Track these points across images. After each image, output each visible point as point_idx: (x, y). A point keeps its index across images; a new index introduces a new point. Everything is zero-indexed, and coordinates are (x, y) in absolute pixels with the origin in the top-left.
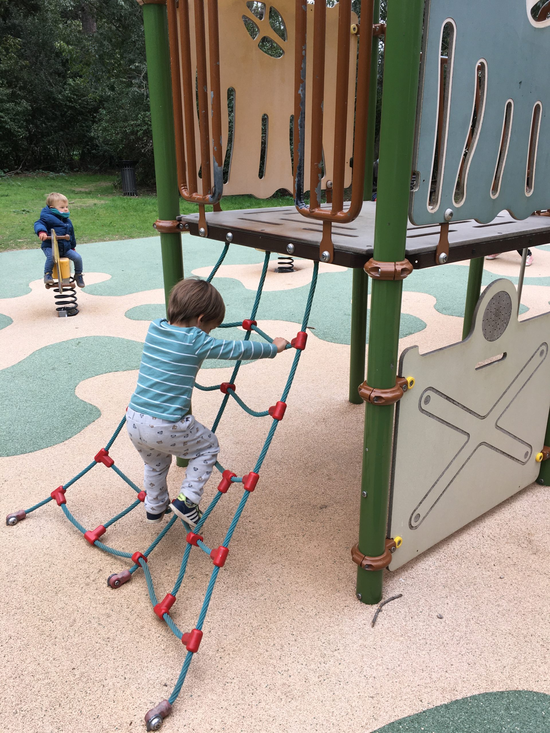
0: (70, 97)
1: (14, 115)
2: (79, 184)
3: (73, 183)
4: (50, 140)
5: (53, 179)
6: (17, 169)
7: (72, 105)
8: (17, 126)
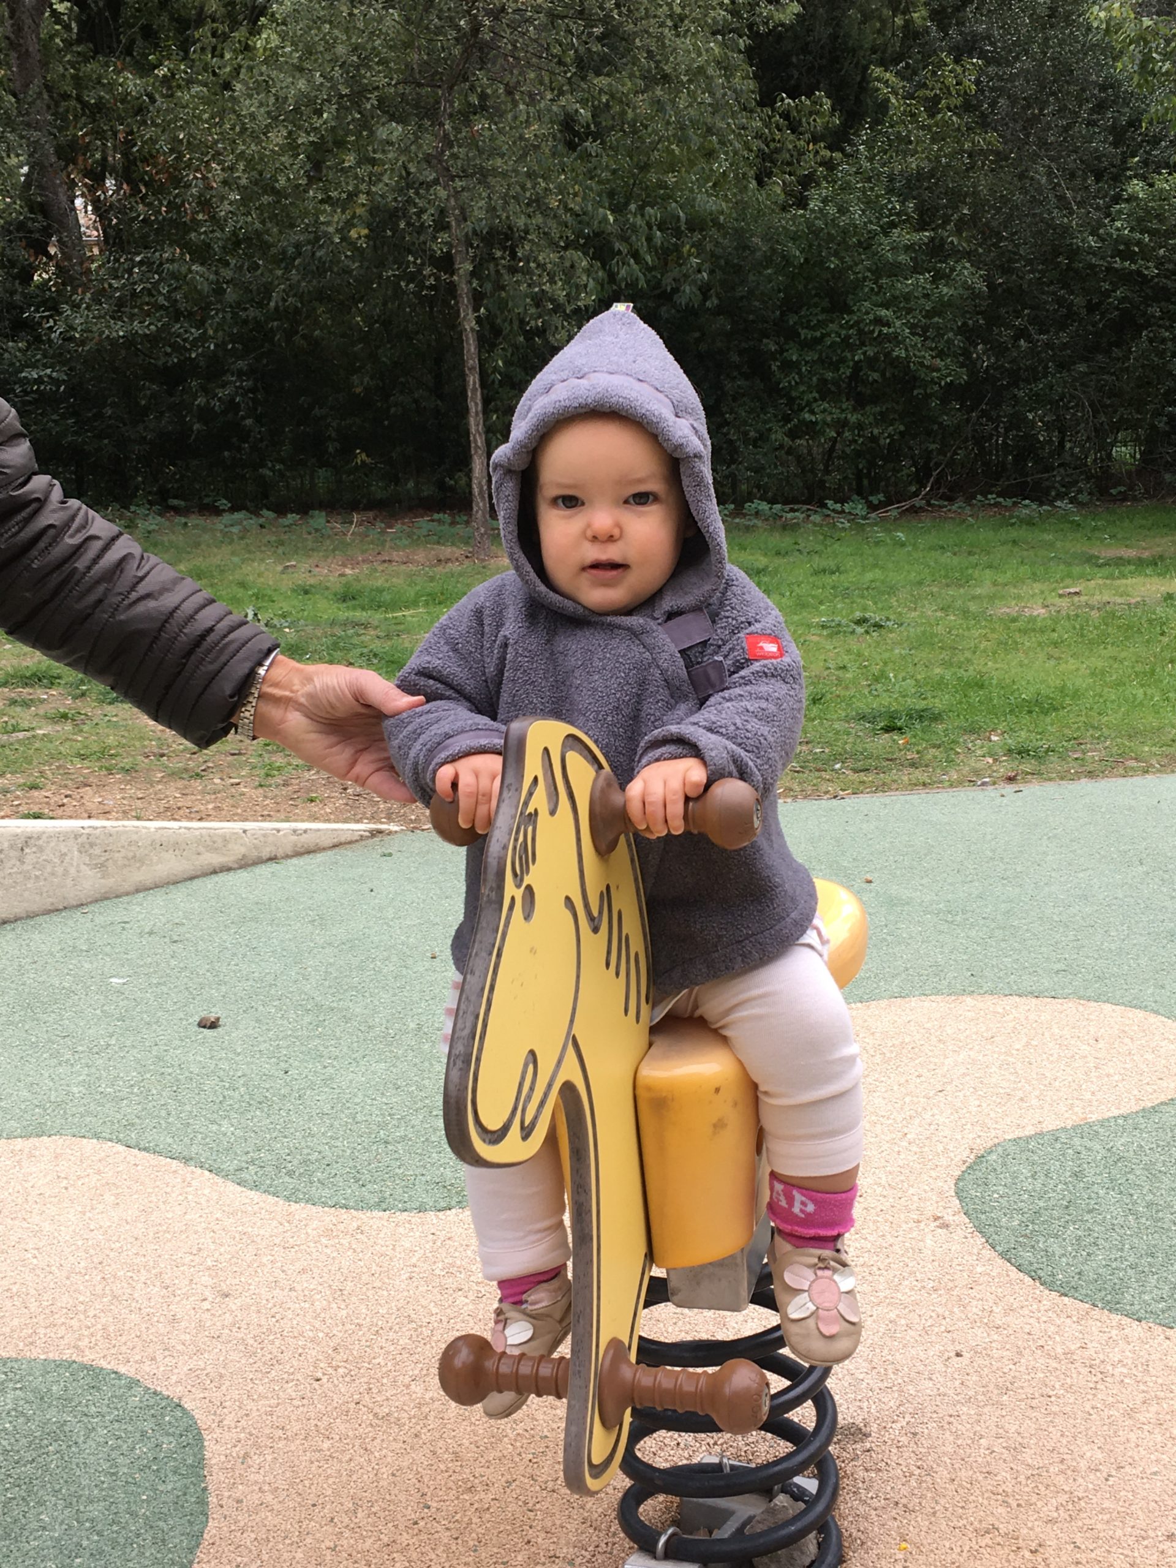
0: (1128, 243)
1: (929, 315)
2: (1119, 536)
3: (1097, 534)
4: (1037, 395)
5: (1030, 523)
6: (916, 494)
7: (1133, 267)
8: (932, 350)
